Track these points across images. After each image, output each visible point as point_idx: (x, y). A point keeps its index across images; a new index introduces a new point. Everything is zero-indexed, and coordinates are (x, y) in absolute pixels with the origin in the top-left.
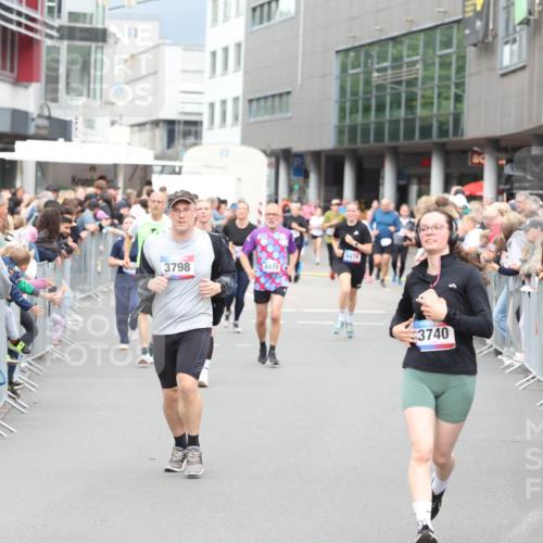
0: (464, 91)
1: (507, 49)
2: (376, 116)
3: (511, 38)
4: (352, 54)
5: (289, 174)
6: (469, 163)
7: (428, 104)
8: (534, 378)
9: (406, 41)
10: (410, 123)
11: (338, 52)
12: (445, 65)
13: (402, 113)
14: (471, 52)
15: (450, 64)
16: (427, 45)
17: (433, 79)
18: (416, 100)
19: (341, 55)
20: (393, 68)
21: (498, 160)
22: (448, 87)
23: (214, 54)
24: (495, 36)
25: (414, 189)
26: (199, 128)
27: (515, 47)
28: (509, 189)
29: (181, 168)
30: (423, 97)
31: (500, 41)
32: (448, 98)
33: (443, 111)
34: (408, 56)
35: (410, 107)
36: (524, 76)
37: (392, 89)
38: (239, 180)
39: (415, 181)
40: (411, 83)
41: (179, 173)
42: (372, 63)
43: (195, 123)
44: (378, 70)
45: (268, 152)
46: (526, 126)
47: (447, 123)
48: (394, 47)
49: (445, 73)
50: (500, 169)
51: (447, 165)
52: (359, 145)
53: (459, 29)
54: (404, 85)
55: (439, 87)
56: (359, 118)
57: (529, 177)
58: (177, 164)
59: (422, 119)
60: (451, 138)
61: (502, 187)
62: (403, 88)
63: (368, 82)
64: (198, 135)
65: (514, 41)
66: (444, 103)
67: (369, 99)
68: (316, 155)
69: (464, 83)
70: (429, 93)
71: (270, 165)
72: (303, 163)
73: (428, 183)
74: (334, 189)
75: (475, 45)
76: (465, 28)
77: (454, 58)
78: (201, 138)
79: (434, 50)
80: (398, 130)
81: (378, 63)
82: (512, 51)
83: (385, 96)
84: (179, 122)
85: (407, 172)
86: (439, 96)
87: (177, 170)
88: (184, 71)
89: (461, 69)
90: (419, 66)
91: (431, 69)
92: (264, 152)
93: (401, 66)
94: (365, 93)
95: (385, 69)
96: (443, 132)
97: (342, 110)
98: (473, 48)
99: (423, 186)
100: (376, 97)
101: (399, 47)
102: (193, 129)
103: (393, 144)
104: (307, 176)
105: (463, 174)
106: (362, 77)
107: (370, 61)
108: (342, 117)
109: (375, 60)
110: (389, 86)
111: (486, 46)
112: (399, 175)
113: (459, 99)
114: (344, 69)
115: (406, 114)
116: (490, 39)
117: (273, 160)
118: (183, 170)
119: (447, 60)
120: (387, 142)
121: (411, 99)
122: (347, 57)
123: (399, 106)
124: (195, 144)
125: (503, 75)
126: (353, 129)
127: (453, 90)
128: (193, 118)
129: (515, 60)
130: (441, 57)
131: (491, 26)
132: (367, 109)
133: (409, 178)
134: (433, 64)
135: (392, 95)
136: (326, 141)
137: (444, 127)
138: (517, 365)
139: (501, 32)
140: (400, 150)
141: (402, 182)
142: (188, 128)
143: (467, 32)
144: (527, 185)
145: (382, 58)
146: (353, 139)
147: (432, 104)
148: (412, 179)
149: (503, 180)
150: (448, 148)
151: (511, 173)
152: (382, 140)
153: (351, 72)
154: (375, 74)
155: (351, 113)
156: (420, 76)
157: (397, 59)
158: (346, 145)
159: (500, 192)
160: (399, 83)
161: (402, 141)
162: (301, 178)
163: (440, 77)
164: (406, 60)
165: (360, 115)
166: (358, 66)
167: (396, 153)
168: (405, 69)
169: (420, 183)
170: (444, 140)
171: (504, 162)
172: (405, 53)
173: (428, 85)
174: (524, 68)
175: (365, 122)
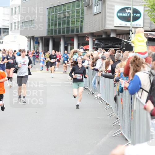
0: (83, 20)
1: (95, 7)
2: (58, 27)
3: (96, 4)
4: (51, 9)
5: (34, 43)
6: (85, 40)
7: (73, 23)
8: (103, 101)
9: (67, 5)
10: (68, 28)
11: (47, 8)
12: (78, 12)
13: (66, 26)
14: (85, 8)
15: (79, 12)
16: (73, 6)
17: (75, 16)
18: (70, 22)
19: (48, 9)
20: (63, 13)
21: (93, 39)
22: (79, 19)
23: (12, 9)
24: (92, 4)
25: (69, 47)
26: (8, 30)
27: (98, 7)
28: (96, 47)
29: (3, 42)
30: (72, 21)
31: (93, 5)
32: (79, 22)
33: (77, 25)
34: (67, 10)
35: (68, 24)
36: (100, 15)
37: (63, 19)
38: (19, 45)
39: (69, 45)
40: (68, 17)
41: (2, 43)
42: (57, 12)
43: (7, 29)
44: (59, 14)
45: (28, 37)
46: (101, 29)
47: (79, 29)
48: (63, 7)
49: (78, 14)
50: (94, 42)
51: (79, 40)
52: (54, 35)
53: (82, 2)
54: (66, 18)
55: (76, 18)
56: (54, 27)
57: (102, 44)
58: (2, 40)
59: (72, 27)
60: (80, 33)
61: (94, 47)
62: (66, 19)
63: (56, 17)
64: (8, 32)
65: (98, 6)
66: (78, 23)
67: (56, 22)
68: (42, 38)
69: (83, 17)
70: (73, 20)
71: (28, 41)
72: (38, 40)
73: (73, 46)
74: (47, 47)
75: (86, 6)
76: (83, 2)
77: (80, 10)
78: (9, 33)
79: (75, 8)
80: (65, 31)
81: (59, 12)
82: (97, 8)
83: (61, 21)
84: (2, 28)
85: (67, 42)
86: (76, 21)
87: (2, 42)
88: (3, 14)
89: (82, 13)
90: (71, 12)
91: (74, 13)
92: (27, 37)
93: (65, 13)
94: (55, 20)
95: (61, 13)
96: (77, 31)
97: (49, 25)
98: (86, 7)
99: (72, 47)
100: (59, 21)
101: (65, 7)
102: (6, 30)
103: (63, 34)
104: (39, 44)
105: (83, 43)
106: (54, 15)
107: (57, 11)
108: (49, 27)
109: (58, 11)
110: (62, 18)
111: (89, 7)
112: (65, 43)
113: (82, 22)
114: (49, 13)
115: (67, 26)
116: (91, 4)
117: (29, 39)
118: (4, 42)
119: (78, 11)
120: (61, 34)
121: (68, 22)
122: (50, 10)
123: (65, 24)
124: (7, 35)
125: (94, 15)
126: (52, 30)
127: (80, 19)
128: (6, 27)
129: (98, 11)
130: (77, 10)
131: (91, 1)
132: (56, 25)
133: (68, 44)
134: (75, 12)
135: (63, 20)
136: (44, 34)
137: (78, 30)
138: (99, 97)
139: (94, 3)
140: (65, 36)
141: (66, 46)
142: (5, 30)
143: (84, 3)
144: (101, 46)
145: (60, 10)
146: (52, 33)
147: (74, 23)
148: (69, 44)
149: (95, 45)
150: (79, 36)
151: (97, 43)
152: (60, 34)
153: (51, 14)
154: (58, 15)
155: (51, 26)
156: (71, 15)
157: (64, 10)
158: (50, 35)
159: (94, 48)
160: (65, 17)
161: (66, 34)
162: (37, 44)
163: (76, 16)
164: (67, 11)
165: (54, 26)
166: (53, 13)
167: (64, 37)
168: (66, 13)
169: (71, 46)
170: (78, 33)
171: (95, 40)
172: (66, 9)
173: (73, 18)
174: (100, 13)
175: (55, 28)
